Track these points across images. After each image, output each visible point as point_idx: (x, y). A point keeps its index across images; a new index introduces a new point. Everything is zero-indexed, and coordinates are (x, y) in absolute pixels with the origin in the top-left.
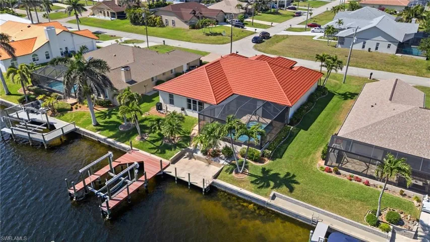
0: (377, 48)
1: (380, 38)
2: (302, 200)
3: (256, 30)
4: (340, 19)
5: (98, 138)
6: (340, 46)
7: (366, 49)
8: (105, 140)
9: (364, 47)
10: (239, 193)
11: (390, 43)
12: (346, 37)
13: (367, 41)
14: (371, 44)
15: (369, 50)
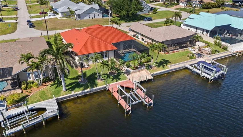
0: (95, 17)
1: (95, 12)
2: (176, 63)
3: (16, 21)
4: (69, 7)
5: (76, 95)
6: (79, 19)
7: (91, 18)
8: (82, 93)
9: (89, 18)
10: (160, 73)
11: (99, 14)
12: (81, 14)
13: (90, 14)
14: (92, 15)
15: (92, 18)
